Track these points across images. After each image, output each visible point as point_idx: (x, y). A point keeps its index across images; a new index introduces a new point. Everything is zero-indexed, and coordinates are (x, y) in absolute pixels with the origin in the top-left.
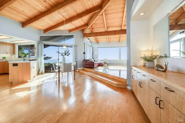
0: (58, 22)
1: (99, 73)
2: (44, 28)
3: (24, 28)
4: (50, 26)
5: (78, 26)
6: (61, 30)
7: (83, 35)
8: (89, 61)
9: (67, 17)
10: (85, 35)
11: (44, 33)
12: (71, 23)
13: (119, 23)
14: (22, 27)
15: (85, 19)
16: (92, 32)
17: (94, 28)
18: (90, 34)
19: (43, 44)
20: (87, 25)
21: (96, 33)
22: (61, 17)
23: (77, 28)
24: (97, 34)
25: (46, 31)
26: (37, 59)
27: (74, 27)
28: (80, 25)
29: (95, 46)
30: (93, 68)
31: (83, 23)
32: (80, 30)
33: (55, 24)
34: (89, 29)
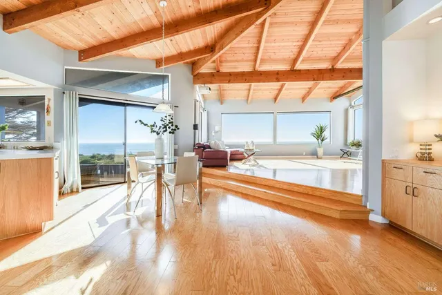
0: (135, 29)
1: (258, 182)
2: (83, 46)
3: (10, 33)
4: (105, 40)
5: (184, 49)
6: (133, 57)
7: (194, 76)
8: (209, 147)
9: (167, 17)
10: (198, 78)
11: (80, 60)
12: (172, 38)
13: (291, 53)
14: (4, 30)
15: (211, 31)
16: (218, 71)
17: (226, 61)
18: (212, 75)
19: (78, 96)
20: (210, 48)
21: (230, 74)
22: (150, 13)
23: (180, 56)
24: (232, 78)
25: (86, 53)
26: (56, 145)
27: (174, 52)
28: (192, 48)
29: (215, 108)
30: (225, 166)
31: (200, 43)
32: (187, 63)
33: (123, 36)
34: (214, 62)
